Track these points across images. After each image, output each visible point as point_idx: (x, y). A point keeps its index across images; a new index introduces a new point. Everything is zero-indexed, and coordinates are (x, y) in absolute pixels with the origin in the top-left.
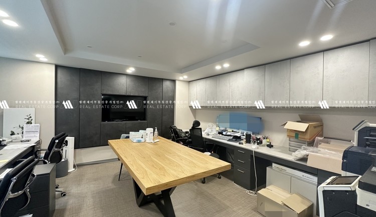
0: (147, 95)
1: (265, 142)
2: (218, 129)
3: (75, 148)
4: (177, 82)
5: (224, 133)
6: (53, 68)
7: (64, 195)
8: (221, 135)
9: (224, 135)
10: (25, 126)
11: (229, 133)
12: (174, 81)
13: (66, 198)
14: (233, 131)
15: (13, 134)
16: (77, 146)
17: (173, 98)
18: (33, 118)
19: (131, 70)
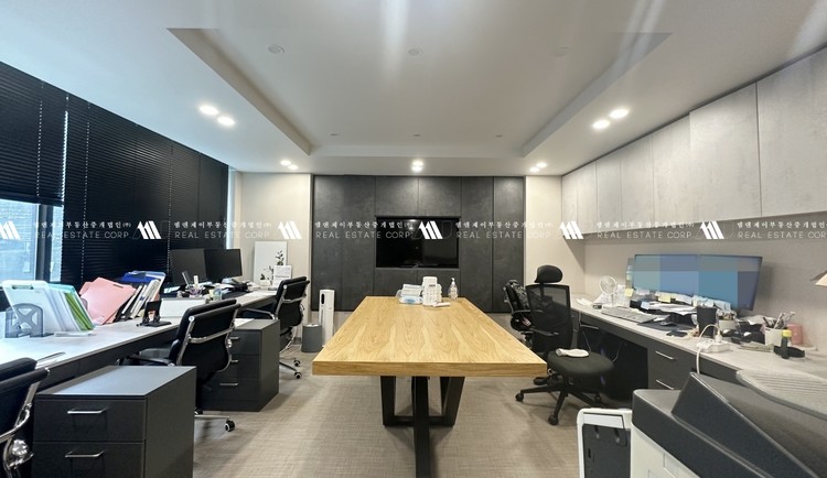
0: (458, 215)
1: (773, 337)
2: (629, 292)
3: (335, 310)
4: (528, 180)
5: (645, 305)
6: (309, 178)
7: (298, 377)
8: (636, 310)
9: (644, 310)
10: (275, 267)
11: (656, 306)
12: (522, 179)
13: (299, 381)
14: (673, 301)
15: (263, 278)
16: (338, 307)
17: (521, 218)
18: (284, 256)
19: (417, 167)
